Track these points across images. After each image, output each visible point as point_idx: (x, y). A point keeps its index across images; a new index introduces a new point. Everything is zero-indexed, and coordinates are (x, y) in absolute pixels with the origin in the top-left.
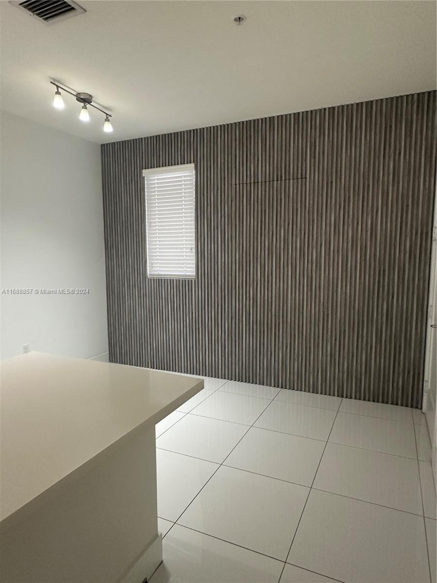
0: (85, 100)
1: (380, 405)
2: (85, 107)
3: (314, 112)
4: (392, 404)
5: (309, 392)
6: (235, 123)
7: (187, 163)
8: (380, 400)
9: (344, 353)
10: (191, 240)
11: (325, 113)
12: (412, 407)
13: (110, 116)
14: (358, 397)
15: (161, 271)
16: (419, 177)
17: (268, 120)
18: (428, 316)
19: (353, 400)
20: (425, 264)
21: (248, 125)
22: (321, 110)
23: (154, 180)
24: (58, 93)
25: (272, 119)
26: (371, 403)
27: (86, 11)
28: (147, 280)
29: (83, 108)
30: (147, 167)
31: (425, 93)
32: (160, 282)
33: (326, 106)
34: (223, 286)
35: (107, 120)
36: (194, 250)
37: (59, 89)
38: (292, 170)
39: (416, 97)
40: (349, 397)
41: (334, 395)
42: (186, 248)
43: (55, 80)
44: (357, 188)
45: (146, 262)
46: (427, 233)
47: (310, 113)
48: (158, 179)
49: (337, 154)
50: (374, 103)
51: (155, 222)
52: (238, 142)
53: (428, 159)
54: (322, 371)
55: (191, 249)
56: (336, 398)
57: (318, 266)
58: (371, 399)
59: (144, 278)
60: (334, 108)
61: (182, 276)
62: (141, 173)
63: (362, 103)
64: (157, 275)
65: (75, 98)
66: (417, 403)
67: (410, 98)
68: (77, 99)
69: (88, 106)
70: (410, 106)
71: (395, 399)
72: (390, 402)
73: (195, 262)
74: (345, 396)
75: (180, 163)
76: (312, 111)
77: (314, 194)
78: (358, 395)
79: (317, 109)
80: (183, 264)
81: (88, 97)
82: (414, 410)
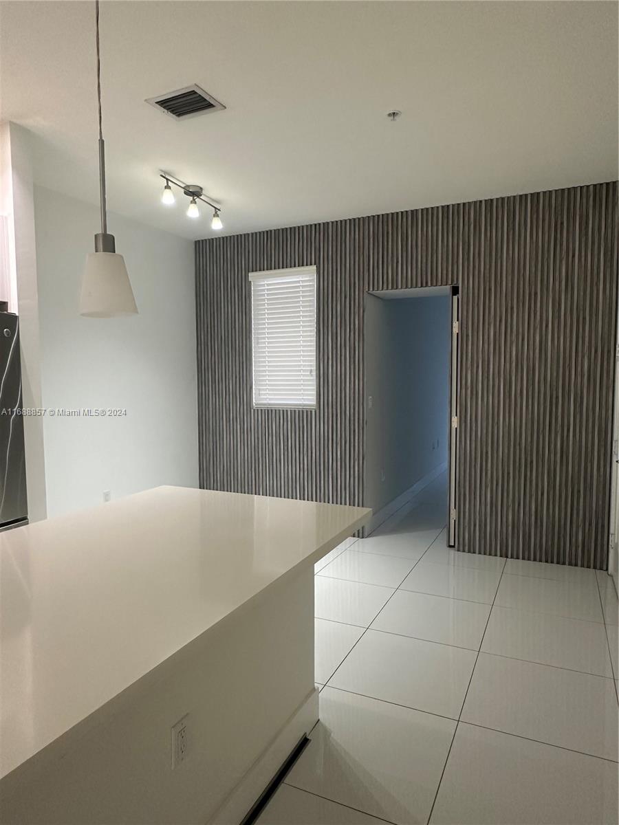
0: (194, 193)
1: (555, 565)
2: (194, 202)
3: (467, 205)
4: (570, 564)
5: (464, 551)
6: (369, 217)
7: (307, 265)
8: (555, 560)
9: (508, 502)
10: (311, 361)
11: (480, 206)
12: (595, 568)
13: (219, 210)
14: (526, 557)
15: (270, 399)
16: (598, 285)
17: (410, 214)
18: (613, 453)
19: (520, 561)
20: (608, 388)
21: (385, 220)
22: (475, 202)
23: (264, 285)
24: (168, 187)
25: (414, 212)
26: (543, 564)
27: (225, 108)
28: (252, 410)
29: (191, 202)
30: (254, 270)
31: (602, 184)
32: (270, 413)
33: (482, 198)
34: (352, 418)
35: (216, 215)
36: (314, 373)
37: (169, 182)
38: (440, 275)
39: (591, 188)
40: (515, 557)
41: (496, 555)
42: (304, 371)
43: (165, 172)
44: (521, 297)
45: (251, 388)
46: (609, 351)
47: (462, 206)
48: (268, 285)
49: (496, 255)
50: (541, 195)
51: (264, 338)
52: (371, 240)
53: (609, 264)
54: (480, 526)
55: (311, 371)
56: (498, 558)
57: (474, 392)
58: (544, 559)
59: (249, 409)
60: (492, 200)
61: (300, 405)
62: (247, 277)
63: (526, 195)
64: (265, 404)
65: (183, 190)
66: (602, 563)
67: (585, 190)
68: (185, 193)
69: (197, 200)
70: (584, 200)
71: (573, 557)
72: (567, 563)
73: (315, 388)
74: (509, 556)
75: (297, 265)
76: (464, 204)
77: (468, 305)
78: (526, 553)
79: (470, 201)
80: (300, 390)
81: (198, 190)
82: (598, 572)
